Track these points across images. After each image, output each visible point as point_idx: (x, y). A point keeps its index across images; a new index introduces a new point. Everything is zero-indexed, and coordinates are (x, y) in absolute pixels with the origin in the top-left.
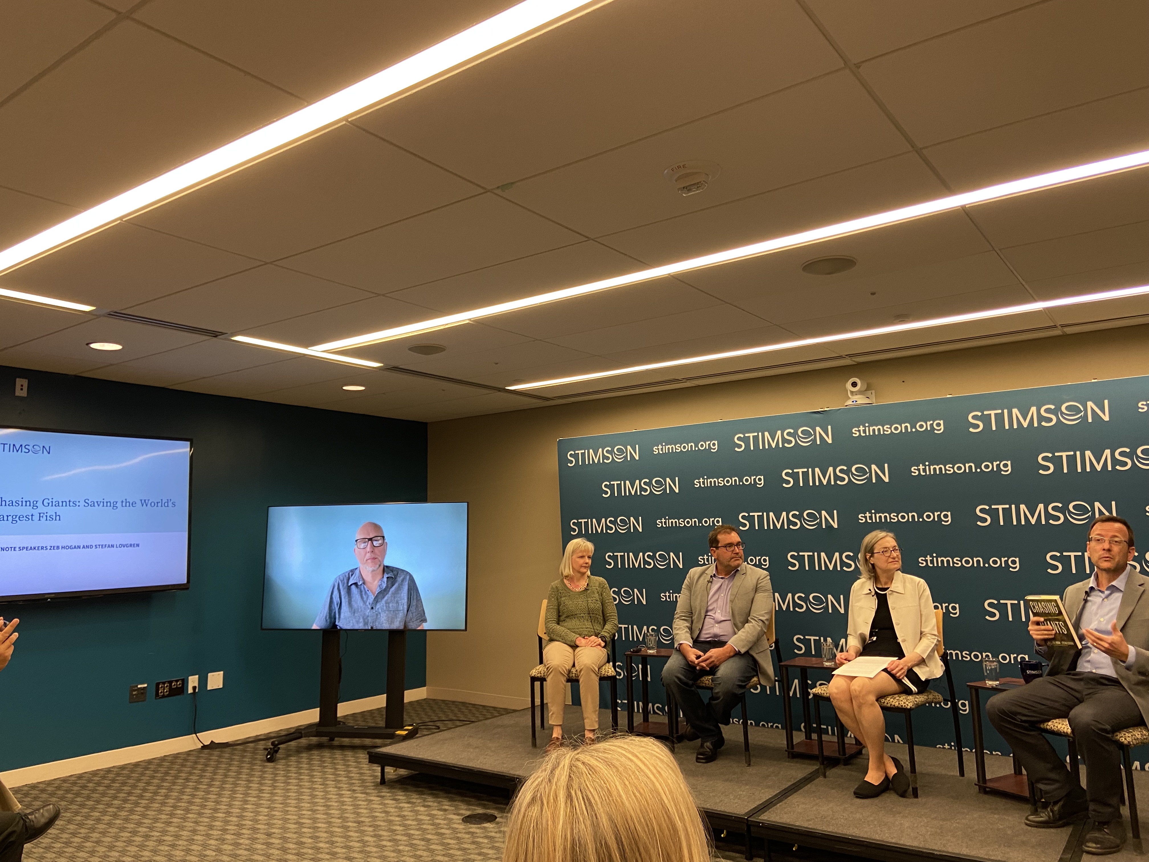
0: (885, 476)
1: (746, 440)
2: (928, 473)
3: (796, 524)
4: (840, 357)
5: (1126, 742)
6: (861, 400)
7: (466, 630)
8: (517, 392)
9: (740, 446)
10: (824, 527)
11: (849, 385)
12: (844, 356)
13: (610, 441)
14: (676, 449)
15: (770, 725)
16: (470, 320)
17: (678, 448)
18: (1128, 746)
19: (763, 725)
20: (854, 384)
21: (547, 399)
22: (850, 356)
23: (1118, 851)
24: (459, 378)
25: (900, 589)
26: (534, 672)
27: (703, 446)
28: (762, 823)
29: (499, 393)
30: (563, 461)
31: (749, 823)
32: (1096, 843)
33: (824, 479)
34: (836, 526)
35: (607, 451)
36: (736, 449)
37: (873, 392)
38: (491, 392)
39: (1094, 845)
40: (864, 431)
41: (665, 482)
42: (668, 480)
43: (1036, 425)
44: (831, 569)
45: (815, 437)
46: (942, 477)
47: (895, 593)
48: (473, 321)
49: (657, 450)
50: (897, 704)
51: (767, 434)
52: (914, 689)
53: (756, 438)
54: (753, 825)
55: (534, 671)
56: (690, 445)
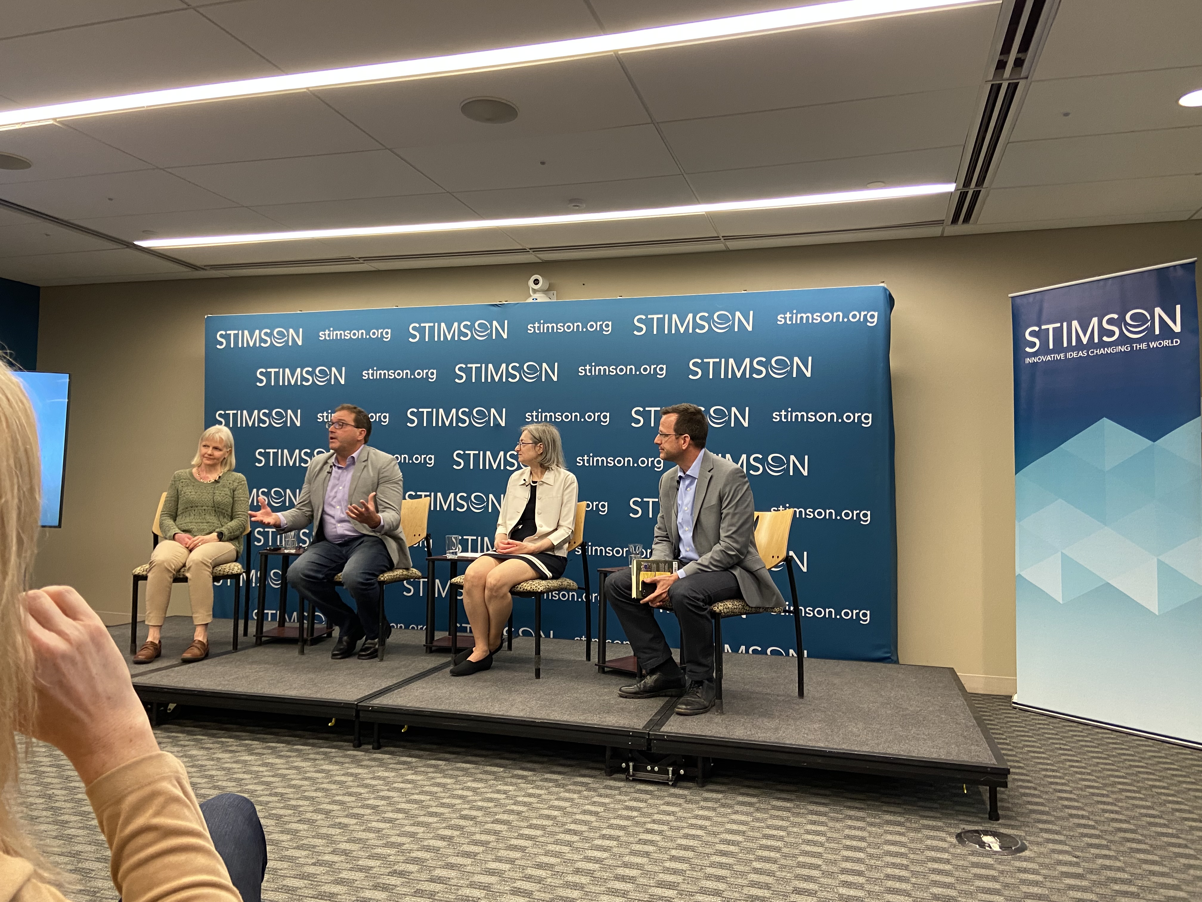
0: (554, 375)
1: (421, 330)
2: (593, 374)
3: (465, 421)
4: (523, 251)
5: (718, 611)
6: (541, 298)
7: (60, 526)
8: (152, 251)
9: (414, 337)
10: (492, 425)
11: (531, 283)
12: (528, 250)
13: (271, 323)
14: (345, 335)
15: (419, 627)
16: (55, 119)
17: (347, 335)
18: (720, 614)
19: (413, 628)
20: (536, 282)
21: (195, 267)
22: (535, 250)
23: (706, 712)
24: (66, 218)
25: (551, 482)
26: (138, 570)
27: (375, 334)
28: (372, 707)
29: (128, 250)
30: (211, 342)
31: (359, 708)
32: (686, 705)
33: (497, 375)
34: (503, 424)
35: (266, 334)
36: (411, 340)
37: (555, 292)
38: (117, 247)
39: (684, 707)
40: (539, 328)
41: (331, 371)
42: (334, 369)
43: (691, 331)
44: (495, 468)
45: (492, 331)
46: (606, 377)
47: (545, 485)
48: (59, 122)
49: (323, 335)
50: (529, 588)
51: (443, 325)
52: (549, 574)
53: (432, 329)
54: (362, 710)
55: (139, 568)
56: (360, 332)
